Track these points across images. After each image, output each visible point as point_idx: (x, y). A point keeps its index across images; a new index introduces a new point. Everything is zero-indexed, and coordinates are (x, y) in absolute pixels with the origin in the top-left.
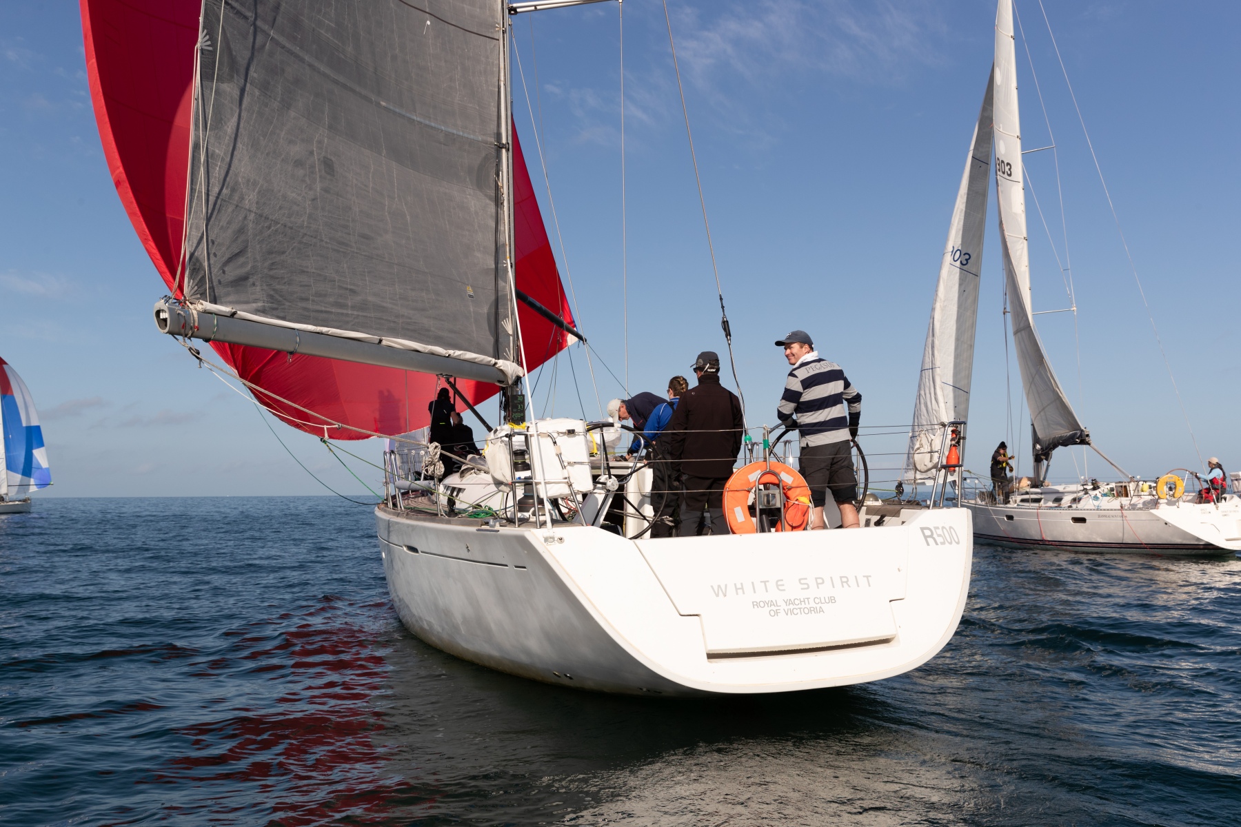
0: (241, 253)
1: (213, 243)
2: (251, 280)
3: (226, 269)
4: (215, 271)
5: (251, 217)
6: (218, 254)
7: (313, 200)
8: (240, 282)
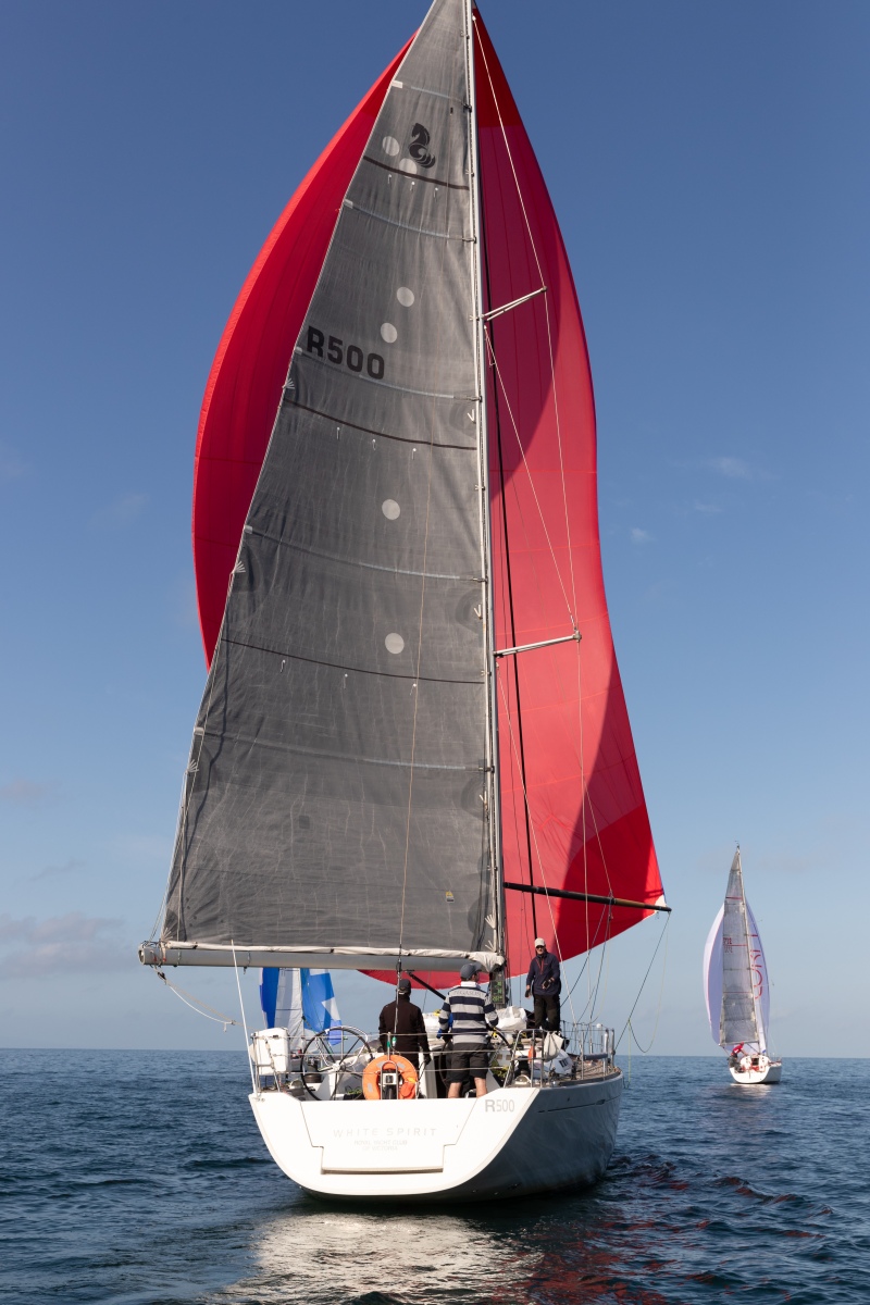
0: (212, 902)
1: (188, 900)
2: (219, 920)
3: (197, 916)
4: (187, 918)
5: (225, 875)
6: (191, 907)
7: (286, 851)
8: (210, 923)
